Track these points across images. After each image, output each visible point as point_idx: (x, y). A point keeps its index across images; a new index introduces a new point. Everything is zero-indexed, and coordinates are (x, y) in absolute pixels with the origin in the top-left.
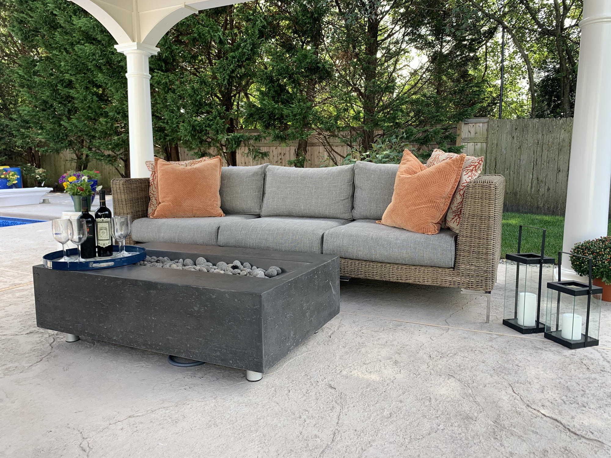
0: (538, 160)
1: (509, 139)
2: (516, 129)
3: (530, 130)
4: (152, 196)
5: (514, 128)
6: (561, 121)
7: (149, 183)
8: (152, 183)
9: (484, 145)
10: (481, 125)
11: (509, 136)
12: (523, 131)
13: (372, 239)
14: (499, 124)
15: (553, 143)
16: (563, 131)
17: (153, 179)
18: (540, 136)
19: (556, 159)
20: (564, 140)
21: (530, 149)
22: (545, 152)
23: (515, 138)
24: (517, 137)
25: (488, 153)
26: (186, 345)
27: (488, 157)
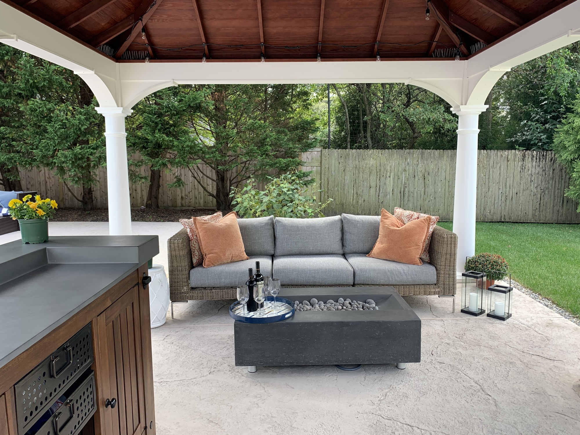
0: (357, 179)
1: (337, 164)
2: (341, 157)
3: (351, 158)
4: (194, 248)
5: (340, 156)
6: (370, 152)
7: (189, 238)
8: (193, 238)
9: (319, 168)
10: (316, 153)
11: (337, 162)
12: (346, 158)
14: (329, 153)
15: (366, 167)
16: (372, 159)
17: (192, 235)
18: (357, 162)
19: (368, 179)
20: (372, 165)
21: (351, 172)
22: (361, 174)
23: (341, 164)
24: (342, 163)
25: (322, 174)
27: (322, 177)
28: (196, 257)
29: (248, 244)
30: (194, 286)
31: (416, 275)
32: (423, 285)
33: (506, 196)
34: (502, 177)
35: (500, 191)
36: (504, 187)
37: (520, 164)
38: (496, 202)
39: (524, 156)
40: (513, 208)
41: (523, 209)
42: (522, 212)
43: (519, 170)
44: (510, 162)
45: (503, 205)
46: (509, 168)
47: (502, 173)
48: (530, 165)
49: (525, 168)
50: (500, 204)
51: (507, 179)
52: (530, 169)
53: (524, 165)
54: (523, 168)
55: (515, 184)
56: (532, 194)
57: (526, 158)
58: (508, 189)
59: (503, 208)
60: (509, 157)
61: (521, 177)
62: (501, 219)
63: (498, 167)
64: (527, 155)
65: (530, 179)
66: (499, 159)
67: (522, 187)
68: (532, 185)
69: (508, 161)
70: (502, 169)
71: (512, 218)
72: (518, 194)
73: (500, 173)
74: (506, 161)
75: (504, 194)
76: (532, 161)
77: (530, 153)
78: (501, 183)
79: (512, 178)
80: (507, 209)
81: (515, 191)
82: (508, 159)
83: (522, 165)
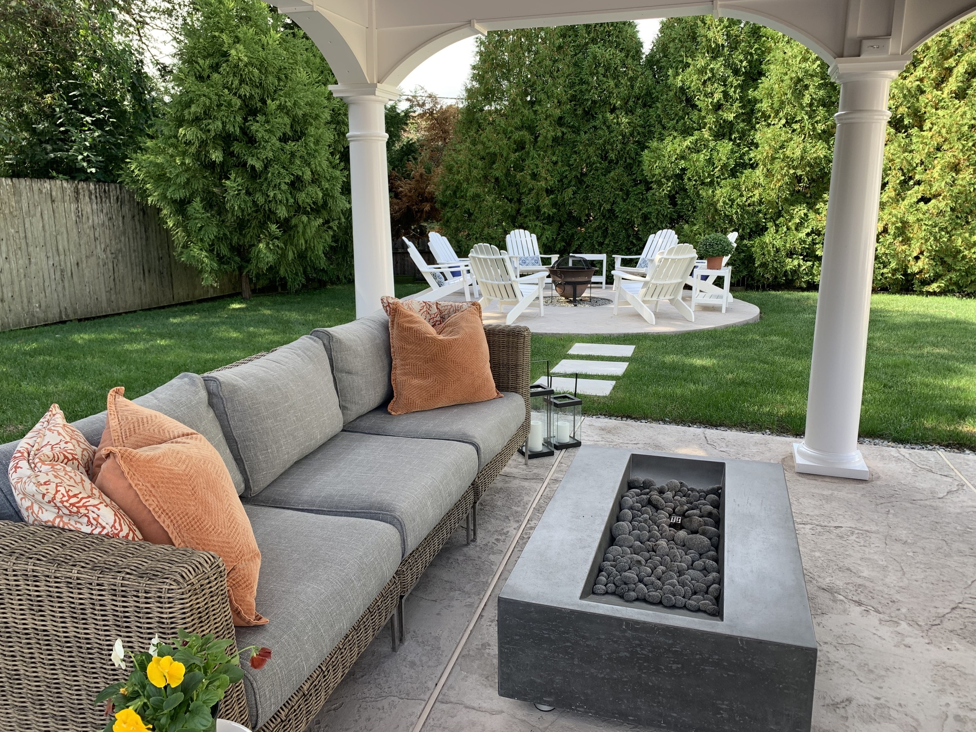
33: (62, 271)
34: (48, 234)
35: (51, 263)
36: (55, 254)
37: (73, 206)
38: (47, 284)
39: (77, 192)
40: (77, 292)
41: (91, 292)
42: (91, 298)
43: (74, 219)
44: (56, 203)
45: (60, 288)
46: (57, 215)
47: (47, 227)
48: (89, 210)
49: (82, 215)
50: (54, 287)
51: (58, 237)
52: (91, 217)
53: (80, 209)
54: (79, 215)
55: (72, 247)
56: (101, 264)
57: (81, 196)
58: (62, 257)
59: (61, 295)
60: (54, 193)
61: (79, 232)
62: (61, 317)
63: (39, 215)
64: (81, 191)
65: (92, 236)
66: (36, 197)
67: (84, 252)
68: (99, 247)
69: (53, 201)
70: (46, 217)
71: (79, 312)
72: (80, 264)
73: (43, 226)
74: (50, 202)
75: (58, 267)
76: (90, 201)
77: (85, 186)
78: (48, 245)
79: (65, 236)
80: (68, 297)
81: (73, 259)
82: (53, 198)
83: (77, 209)
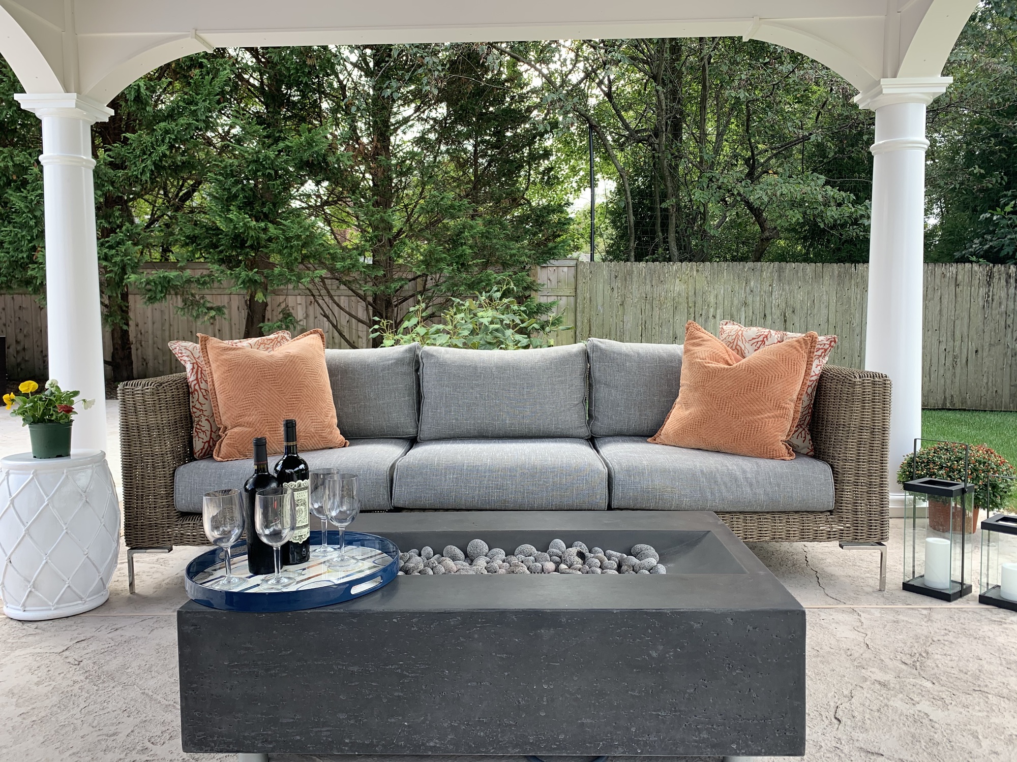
0: (648, 322)
1: (608, 293)
2: (616, 277)
3: (635, 279)
4: (199, 413)
5: (613, 276)
6: (674, 267)
7: (188, 387)
8: (197, 387)
9: (572, 299)
10: (566, 269)
11: (608, 287)
12: (626, 280)
13: (702, 471)
14: (593, 269)
15: (666, 298)
16: (678, 280)
17: (197, 379)
18: (648, 287)
19: (671, 320)
20: (679, 294)
21: (636, 307)
22: (656, 312)
23: (616, 290)
24: (618, 288)
25: (578, 312)
26: (628, 729)
27: (579, 318)
28: (201, 435)
29: (351, 410)
30: (185, 510)
31: (779, 485)
32: (796, 512)
33: (955, 357)
34: (944, 319)
35: (943, 347)
36: (949, 339)
37: (983, 291)
38: (933, 369)
39: (990, 276)
40: (970, 381)
41: (990, 384)
42: (988, 390)
43: (981, 304)
44: (961, 287)
45: (949, 375)
46: (959, 299)
47: (945, 311)
48: (1003, 294)
49: (993, 300)
50: (942, 372)
51: (957, 322)
52: (1004, 302)
53: (991, 294)
54: (988, 300)
55: (973, 332)
56: (1009, 353)
57: (995, 280)
58: (958, 343)
59: (949, 382)
60: (960, 277)
61: (985, 318)
62: (944, 403)
63: (937, 298)
64: (996, 274)
65: (1003, 323)
66: (938, 281)
67: (987, 339)
68: (1009, 335)
69: (957, 285)
70: (945, 301)
71: (969, 403)
72: (980, 352)
73: (940, 311)
74: (953, 286)
75: (951, 353)
76: (1007, 285)
77: (1003, 268)
78: (943, 331)
79: (966, 320)
80: (957, 384)
81: (972, 347)
82: (958, 282)
83: (987, 293)
